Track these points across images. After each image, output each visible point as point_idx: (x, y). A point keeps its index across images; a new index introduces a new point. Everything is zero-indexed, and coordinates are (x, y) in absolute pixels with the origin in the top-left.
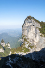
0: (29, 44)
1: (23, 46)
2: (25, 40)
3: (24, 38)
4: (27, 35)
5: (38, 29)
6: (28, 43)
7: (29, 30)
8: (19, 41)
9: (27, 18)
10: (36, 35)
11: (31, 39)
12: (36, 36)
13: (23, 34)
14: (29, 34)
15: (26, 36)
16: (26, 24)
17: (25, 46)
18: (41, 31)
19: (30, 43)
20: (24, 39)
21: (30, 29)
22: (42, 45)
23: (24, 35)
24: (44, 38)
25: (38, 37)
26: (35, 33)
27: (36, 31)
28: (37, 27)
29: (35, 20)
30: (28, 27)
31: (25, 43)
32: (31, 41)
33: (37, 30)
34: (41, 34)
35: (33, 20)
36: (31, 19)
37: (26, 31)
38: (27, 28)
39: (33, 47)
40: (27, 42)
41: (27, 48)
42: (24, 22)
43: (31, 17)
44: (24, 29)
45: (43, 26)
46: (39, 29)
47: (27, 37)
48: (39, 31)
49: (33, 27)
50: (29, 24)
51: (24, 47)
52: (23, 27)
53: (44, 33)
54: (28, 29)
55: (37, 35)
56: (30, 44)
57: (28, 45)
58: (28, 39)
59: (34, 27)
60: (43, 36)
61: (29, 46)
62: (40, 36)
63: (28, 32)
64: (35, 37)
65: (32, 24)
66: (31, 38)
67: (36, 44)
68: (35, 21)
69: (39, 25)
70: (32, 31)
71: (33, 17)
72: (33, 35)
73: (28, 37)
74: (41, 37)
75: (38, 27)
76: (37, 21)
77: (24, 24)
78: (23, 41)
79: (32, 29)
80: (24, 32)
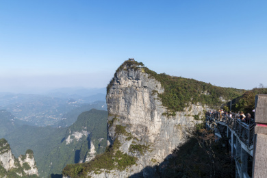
0: (132, 140)
1: (116, 151)
2: (120, 129)
3: (117, 123)
4: (125, 114)
5: (156, 96)
6: (129, 139)
7: (132, 100)
8: (68, 140)
9: (123, 65)
10: (152, 113)
11: (140, 125)
12: (152, 117)
13: (111, 110)
14: (131, 112)
15: (123, 118)
16: (123, 81)
17: (120, 148)
18: (165, 100)
19: (135, 138)
20: (117, 126)
21: (136, 97)
22: (168, 141)
23: (116, 115)
24: (173, 121)
25: (157, 119)
27: (152, 101)
28: (155, 92)
29: (147, 71)
30: (128, 91)
31: (121, 138)
32: (140, 130)
33: (155, 99)
34: (164, 110)
36: (136, 69)
37: (122, 102)
38: (125, 93)
39: (146, 147)
40: (125, 137)
41: (126, 154)
42: (116, 75)
43: (136, 63)
44: (116, 95)
45: (168, 86)
46: (160, 96)
47: (125, 121)
48: (159, 103)
49: (143, 92)
50: (130, 83)
51: (119, 152)
52: (111, 90)
53: (172, 108)
54: (127, 96)
55: (156, 112)
56: (135, 141)
57: (129, 144)
58: (129, 126)
59: (146, 90)
60: (170, 114)
61: (133, 148)
62: (163, 114)
63: (128, 104)
64: (150, 118)
65: (140, 82)
66: (138, 122)
67: (152, 138)
68: (147, 75)
69: (159, 85)
70: (142, 102)
71: (141, 64)
72: (143, 113)
73: (129, 120)
74: (165, 118)
75: (157, 89)
76: (152, 74)
77: (116, 83)
78: (114, 132)
79: (140, 97)
80: (115, 107)
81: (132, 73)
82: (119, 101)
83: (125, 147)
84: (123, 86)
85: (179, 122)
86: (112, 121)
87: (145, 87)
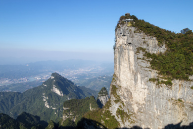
0: (119, 104)
1: (105, 110)
3: (113, 83)
4: (118, 75)
5: (141, 55)
6: (117, 101)
12: (136, 80)
14: (121, 73)
15: (117, 78)
17: (110, 109)
20: (113, 86)
21: (123, 56)
23: (115, 76)
26: (133, 68)
28: (140, 49)
30: (120, 50)
31: (112, 99)
32: (126, 94)
33: (138, 59)
35: (130, 25)
37: (118, 63)
38: (118, 52)
39: (127, 116)
41: (114, 116)
49: (129, 50)
50: (121, 41)
51: (109, 112)
53: (168, 73)
55: (139, 76)
56: (122, 105)
57: (117, 107)
58: (119, 87)
59: (131, 48)
61: (119, 112)
62: (150, 80)
64: (134, 82)
66: (125, 86)
67: (136, 108)
68: (133, 29)
72: (129, 75)
74: (153, 85)
79: (126, 57)
82: (116, 61)
83: (114, 109)
84: (118, 45)
85: (179, 96)
87: (130, 44)
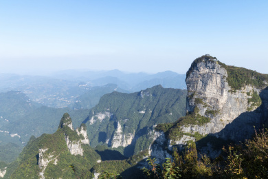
0: (207, 108)
1: (196, 114)
2: (198, 101)
3: (195, 97)
5: (225, 80)
6: (205, 106)
7: (209, 82)
8: (92, 121)
10: (222, 90)
11: (213, 98)
12: (222, 92)
13: (191, 89)
14: (207, 89)
15: (201, 93)
16: (202, 69)
18: (229, 82)
19: (209, 106)
20: (195, 99)
21: (212, 80)
24: (234, 96)
25: (225, 94)
26: (219, 86)
27: (222, 83)
28: (224, 76)
29: (219, 63)
32: (213, 101)
34: (229, 88)
36: (212, 62)
37: (200, 83)
39: (217, 112)
40: (202, 105)
43: (212, 58)
44: (195, 79)
46: (227, 79)
47: (202, 96)
48: (226, 84)
49: (217, 77)
51: (198, 115)
52: (191, 75)
53: (234, 87)
54: (205, 79)
55: (225, 90)
57: (205, 109)
58: (205, 98)
59: (219, 75)
60: (233, 91)
62: (229, 91)
63: (205, 84)
64: (220, 93)
65: (215, 70)
66: (211, 96)
67: (221, 106)
68: (220, 66)
69: (226, 72)
70: (215, 83)
71: (215, 58)
72: (215, 90)
74: (230, 94)
76: (223, 65)
77: (195, 71)
78: (193, 103)
80: (194, 86)
81: (209, 65)
82: (197, 83)
83: (202, 112)
84: (201, 73)
85: (237, 97)
86: (192, 95)
87: (218, 73)
